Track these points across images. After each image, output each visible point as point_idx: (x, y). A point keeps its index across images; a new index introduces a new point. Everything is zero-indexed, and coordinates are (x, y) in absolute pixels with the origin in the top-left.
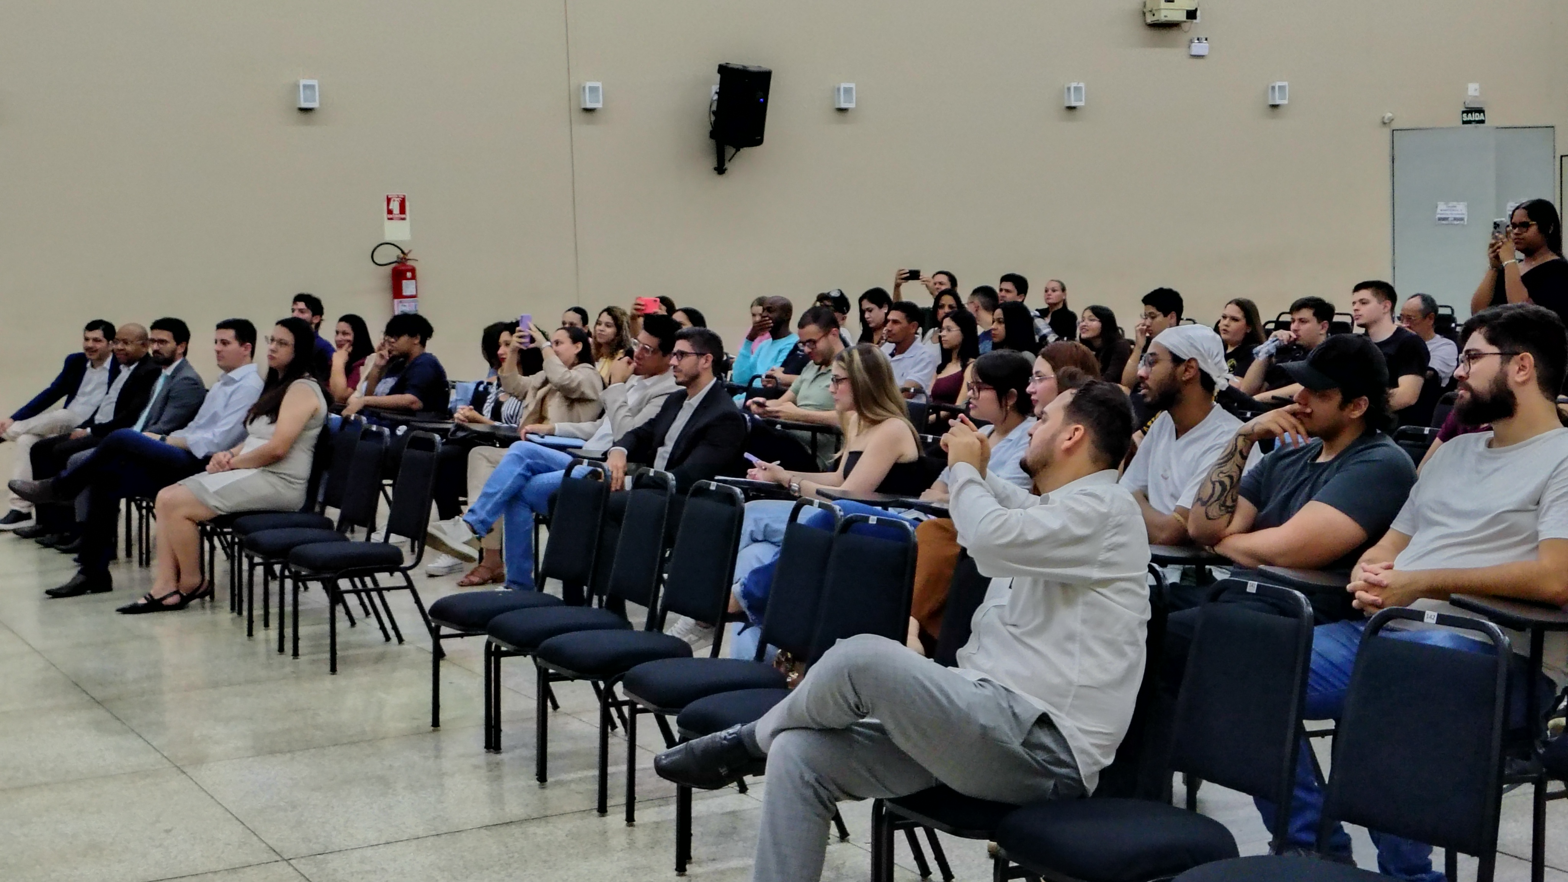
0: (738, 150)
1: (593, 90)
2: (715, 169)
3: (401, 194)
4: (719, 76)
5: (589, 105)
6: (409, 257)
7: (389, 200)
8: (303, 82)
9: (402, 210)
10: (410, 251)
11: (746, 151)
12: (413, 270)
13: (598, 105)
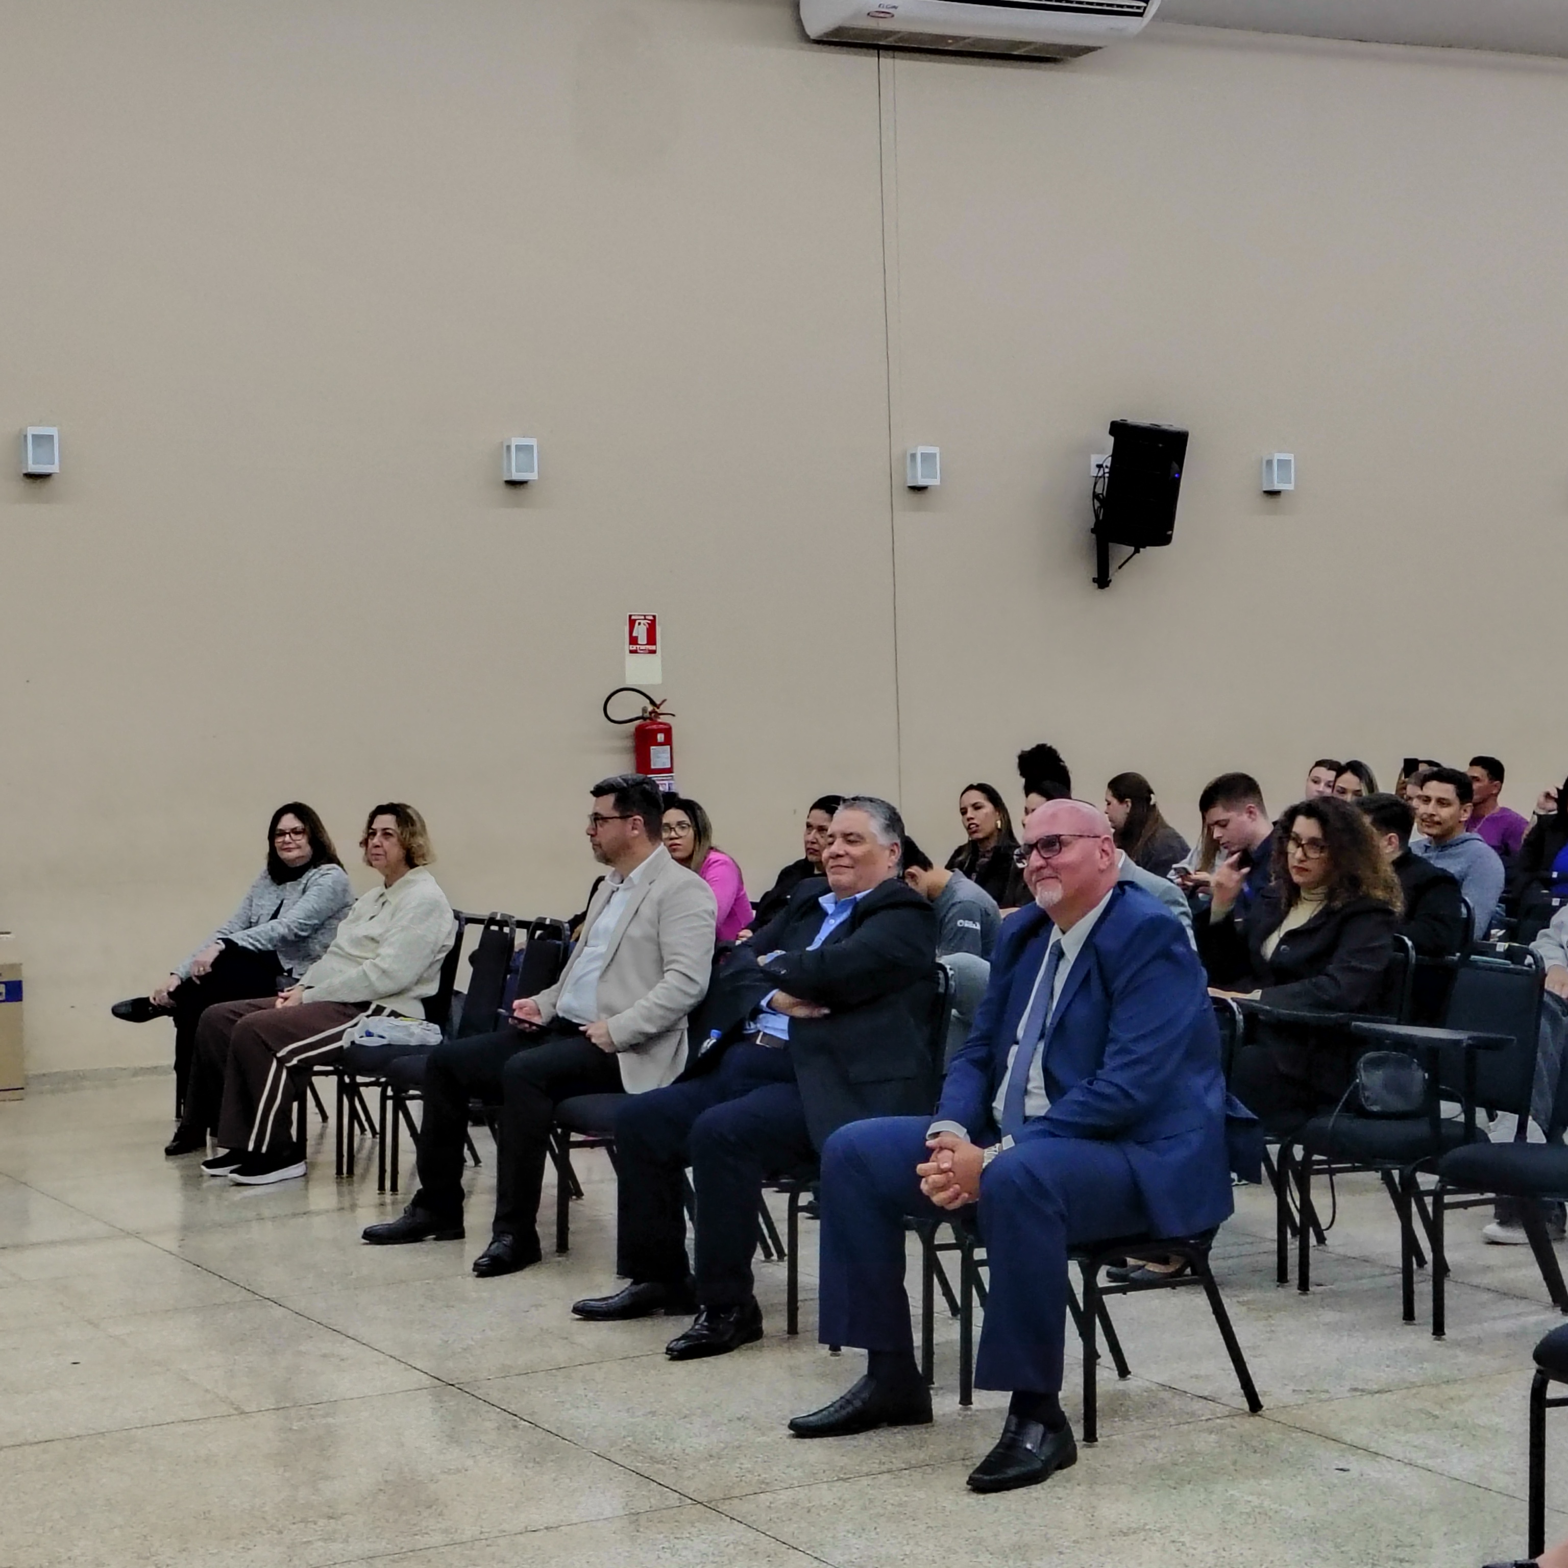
0: (1137, 551)
1: (928, 458)
2: (1094, 580)
3: (650, 614)
4: (1112, 439)
5: (921, 482)
6: (662, 709)
7: (632, 623)
8: (515, 442)
9: (651, 640)
10: (664, 701)
11: (1150, 552)
12: (668, 731)
13: (933, 482)
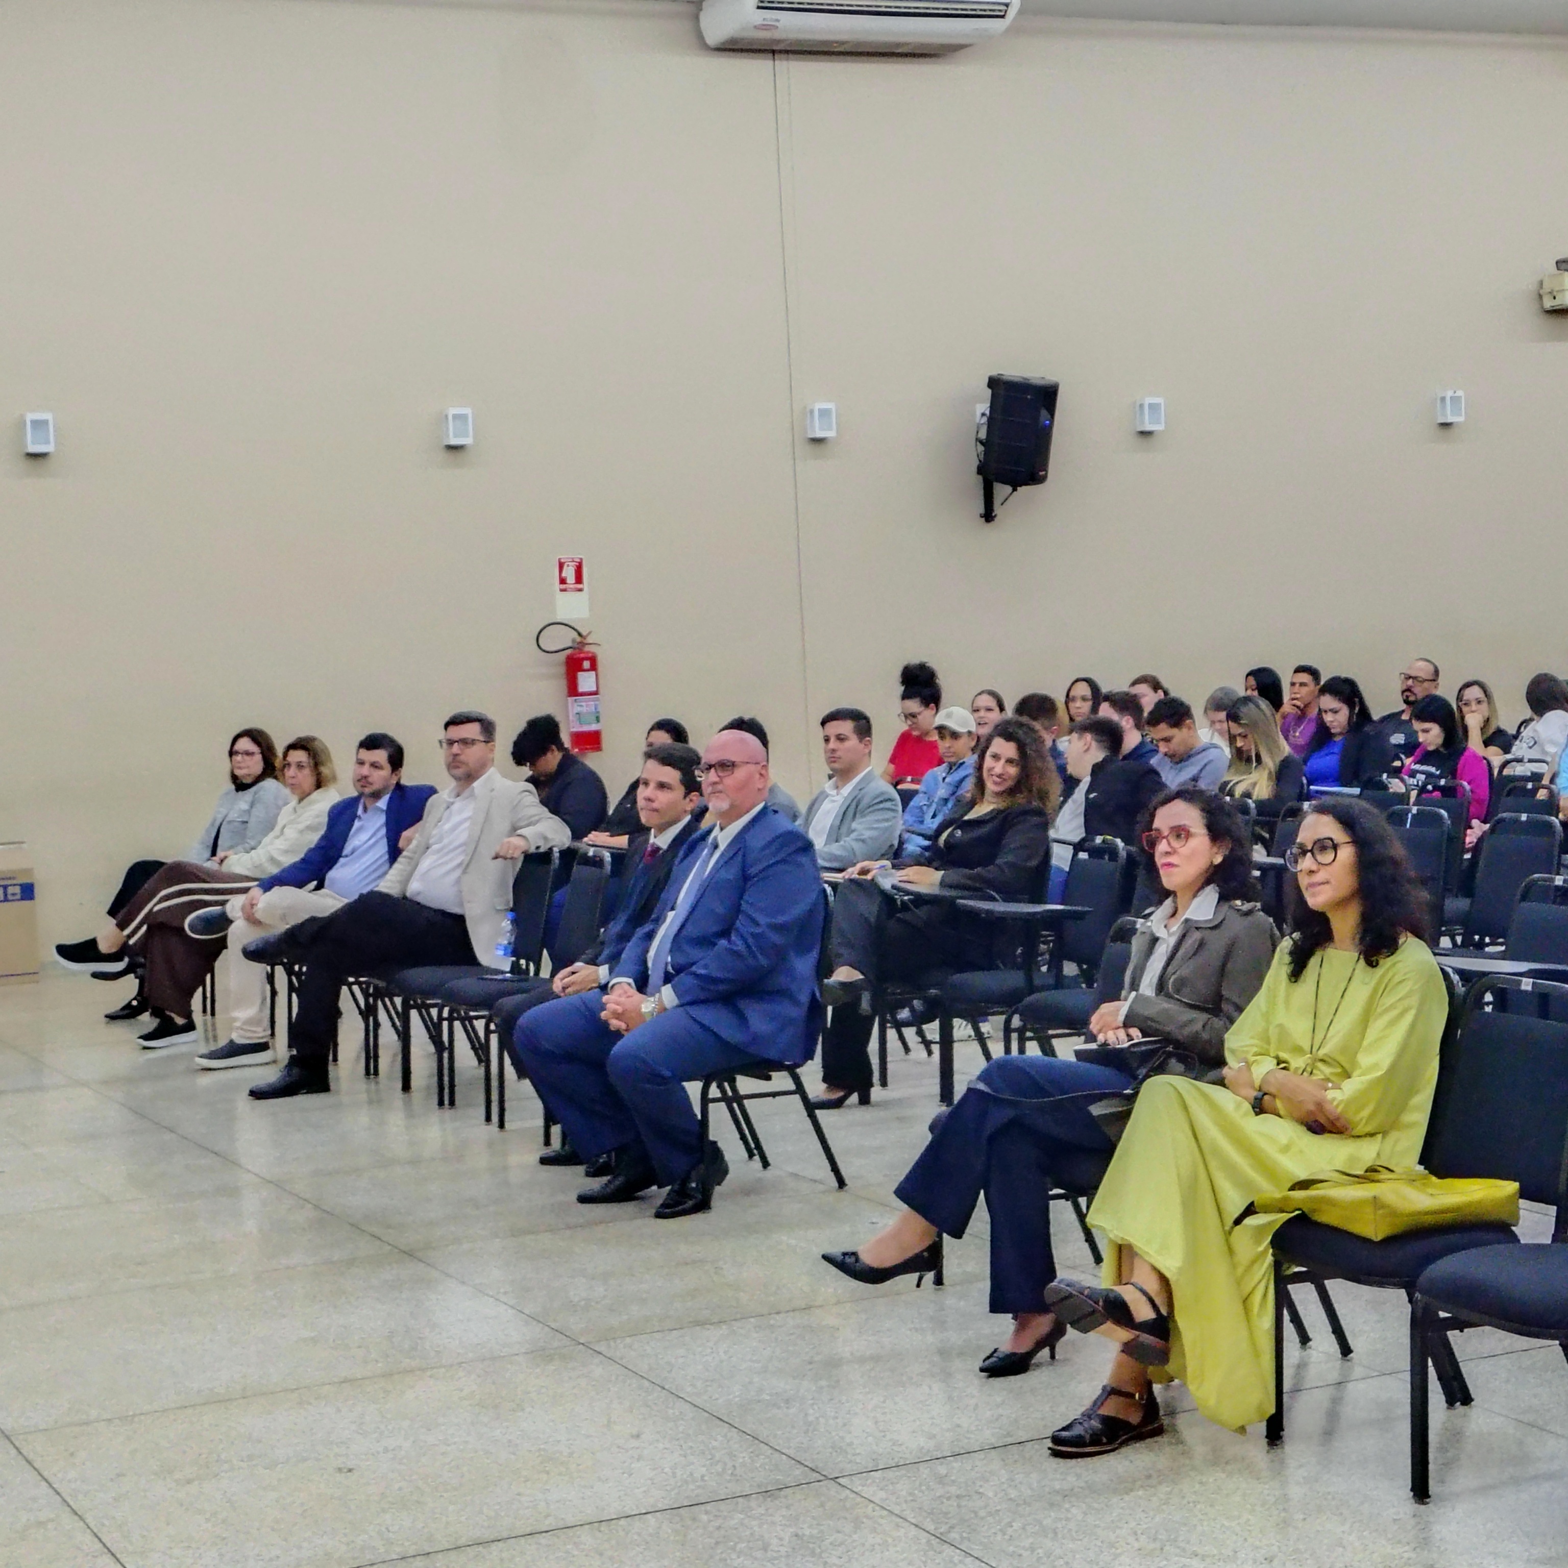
0: (1015, 490)
1: (824, 413)
2: (982, 516)
3: (577, 557)
4: (990, 391)
5: (819, 434)
6: (589, 640)
7: (561, 566)
8: (452, 411)
9: (579, 579)
10: (590, 633)
11: (1025, 491)
12: (593, 658)
13: (830, 434)
